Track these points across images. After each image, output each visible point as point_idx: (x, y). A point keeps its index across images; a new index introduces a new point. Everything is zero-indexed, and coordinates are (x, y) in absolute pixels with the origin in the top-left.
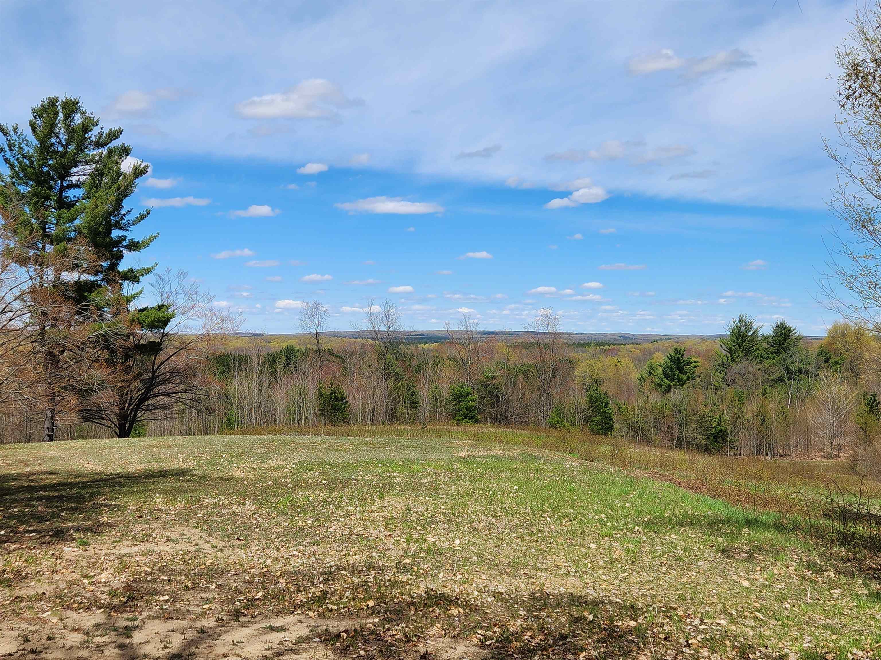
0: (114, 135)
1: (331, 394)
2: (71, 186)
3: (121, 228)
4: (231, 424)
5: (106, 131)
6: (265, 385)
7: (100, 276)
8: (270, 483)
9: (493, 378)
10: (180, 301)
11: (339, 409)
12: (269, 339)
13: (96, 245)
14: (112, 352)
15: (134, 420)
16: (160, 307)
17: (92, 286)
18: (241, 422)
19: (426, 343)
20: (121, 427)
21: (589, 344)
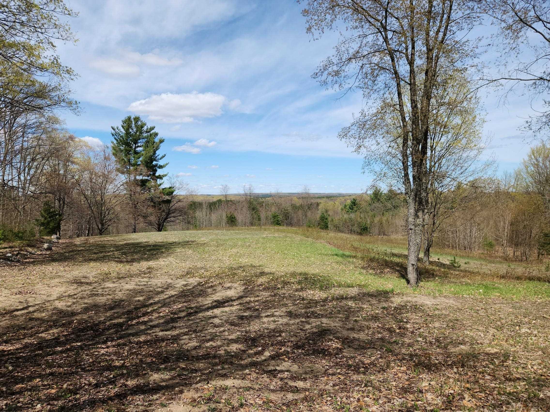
1: (231, 216)
2: (138, 147)
3: (156, 161)
4: (197, 226)
5: (149, 127)
7: (150, 177)
10: (177, 185)
11: (233, 221)
13: (147, 167)
15: (163, 226)
16: (170, 188)
17: (147, 181)
20: (159, 228)
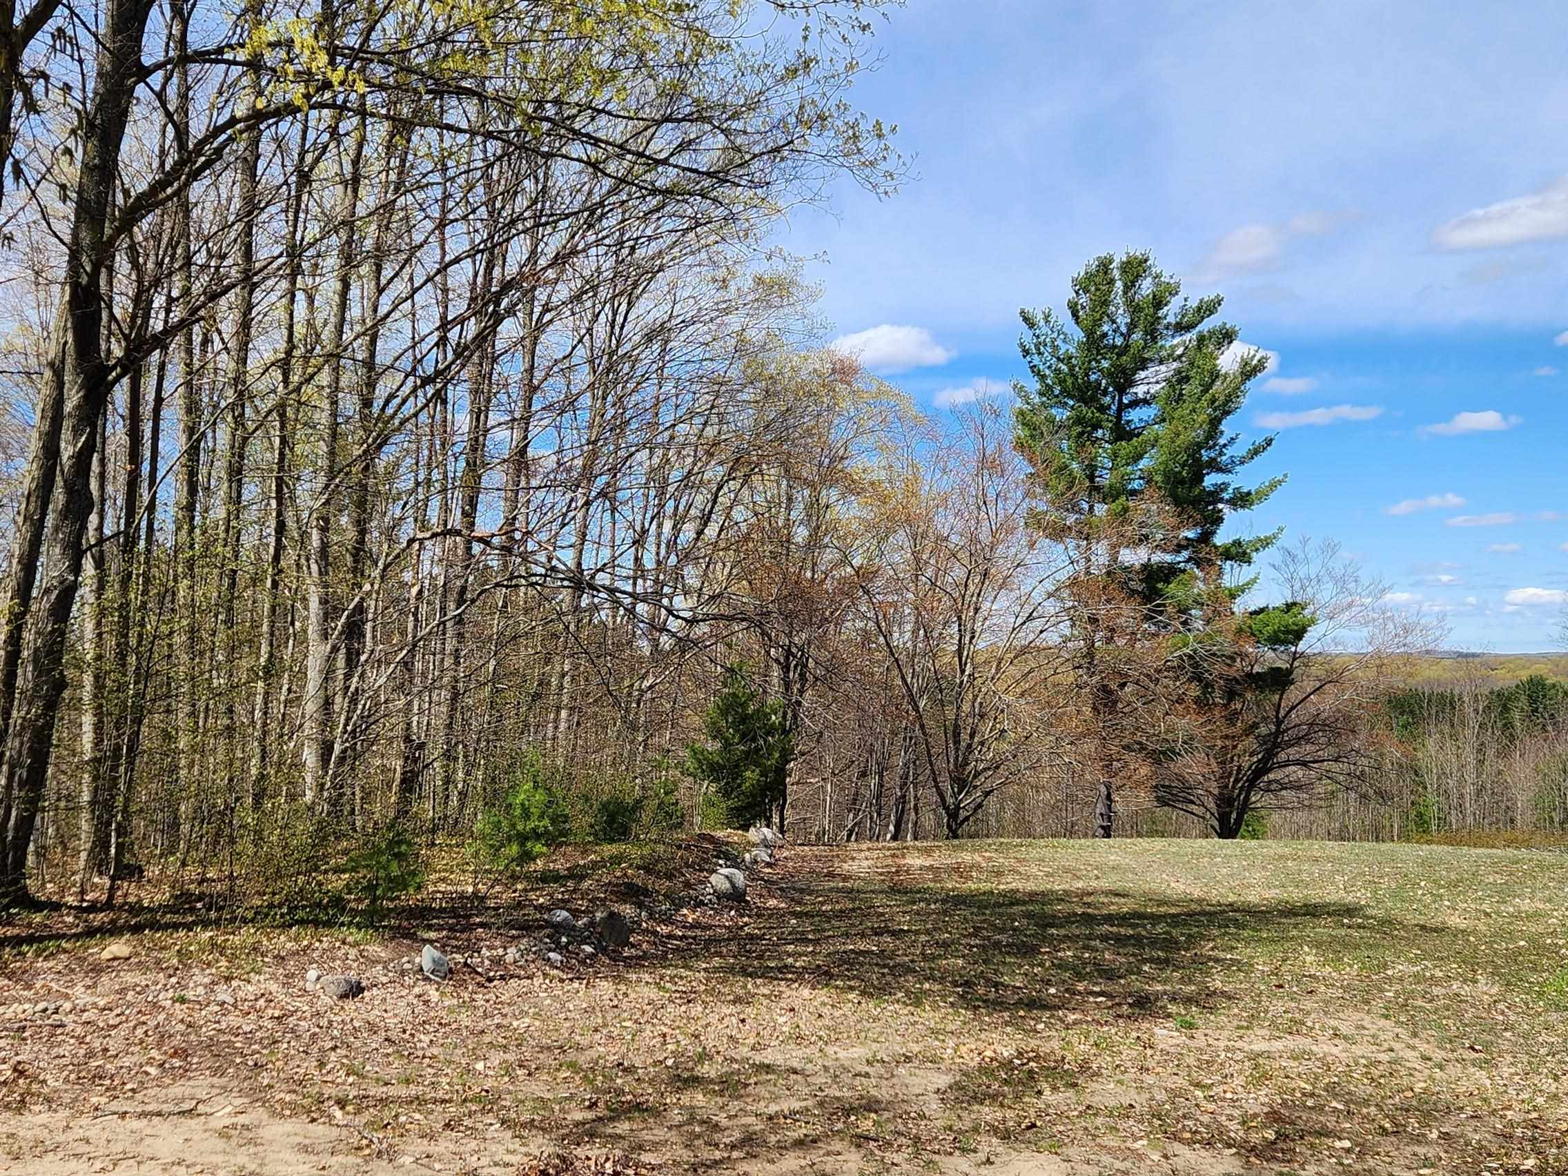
0: (1208, 308)
2: (1135, 403)
3: (1220, 470)
4: (1426, 822)
5: (1192, 303)
7: (1185, 554)
8: (1522, 943)
10: (1325, 595)
12: (1492, 663)
13: (1177, 502)
14: (1207, 686)
15: (1245, 806)
16: (1289, 607)
17: (1169, 573)
18: (1442, 821)
20: (1223, 818)
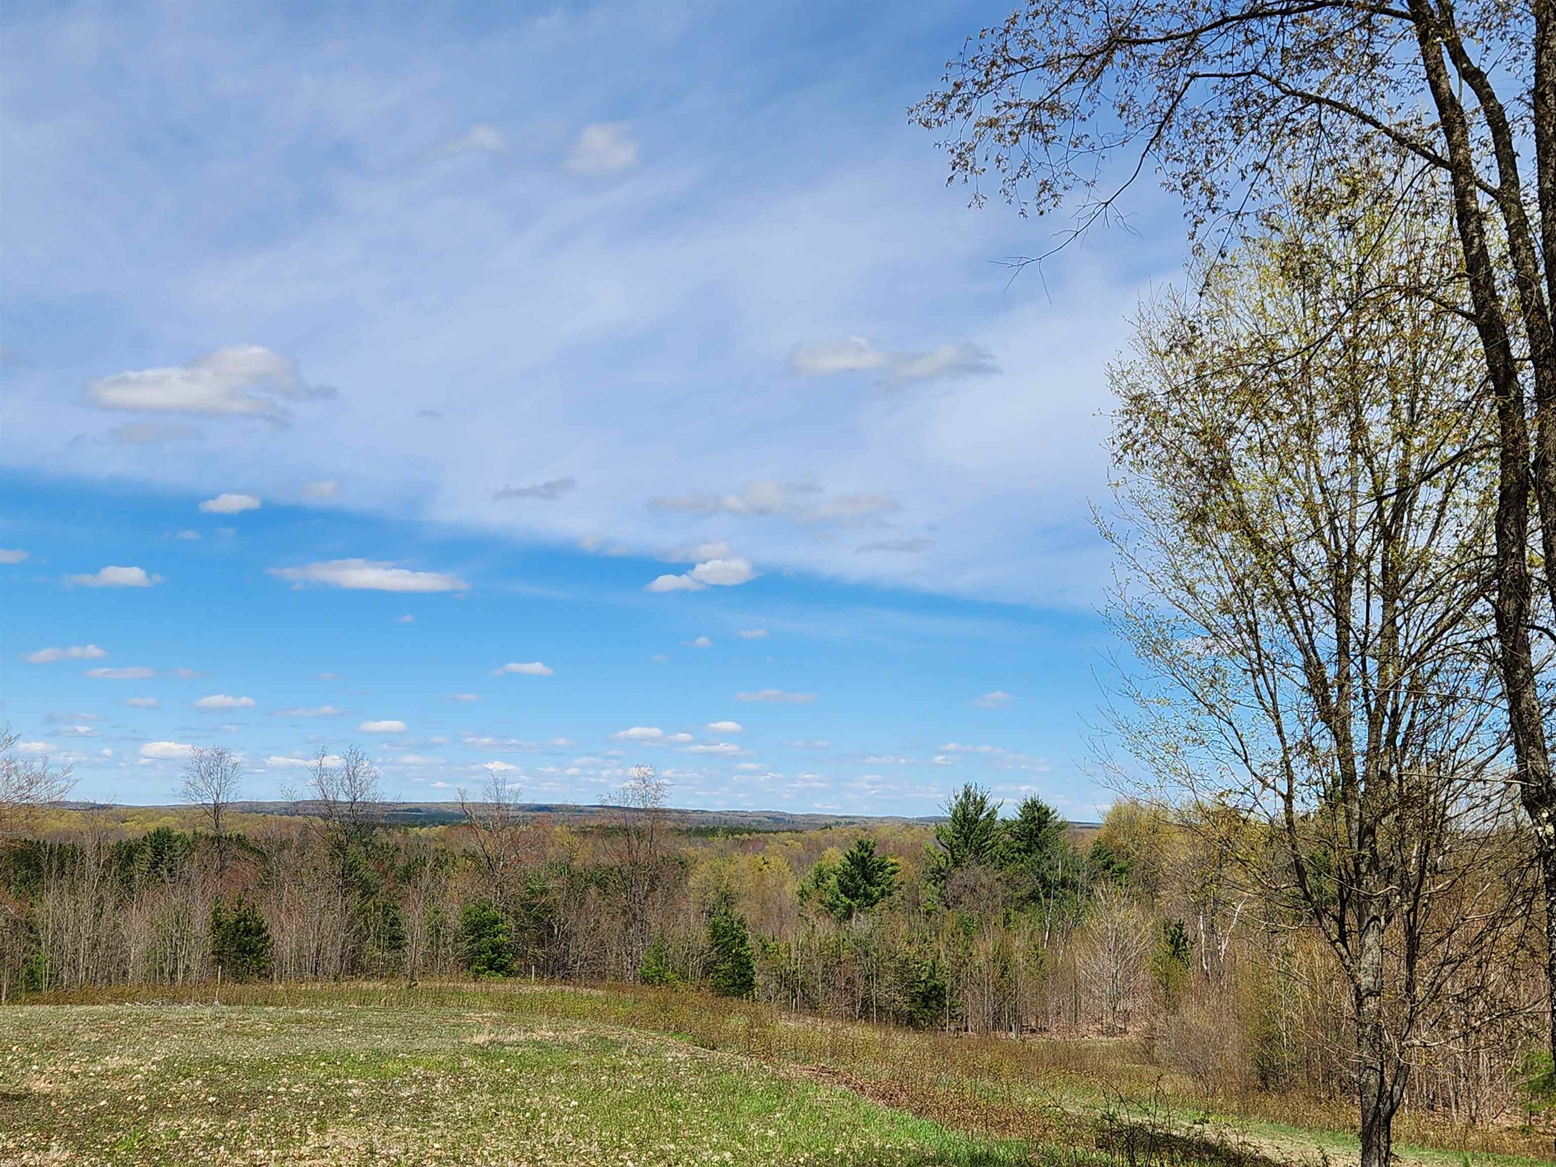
1: (238, 922)
4: (36, 980)
6: (109, 906)
8: (103, 1103)
9: (545, 892)
11: (251, 951)
12: (123, 815)
19: (423, 825)
21: (713, 831)
